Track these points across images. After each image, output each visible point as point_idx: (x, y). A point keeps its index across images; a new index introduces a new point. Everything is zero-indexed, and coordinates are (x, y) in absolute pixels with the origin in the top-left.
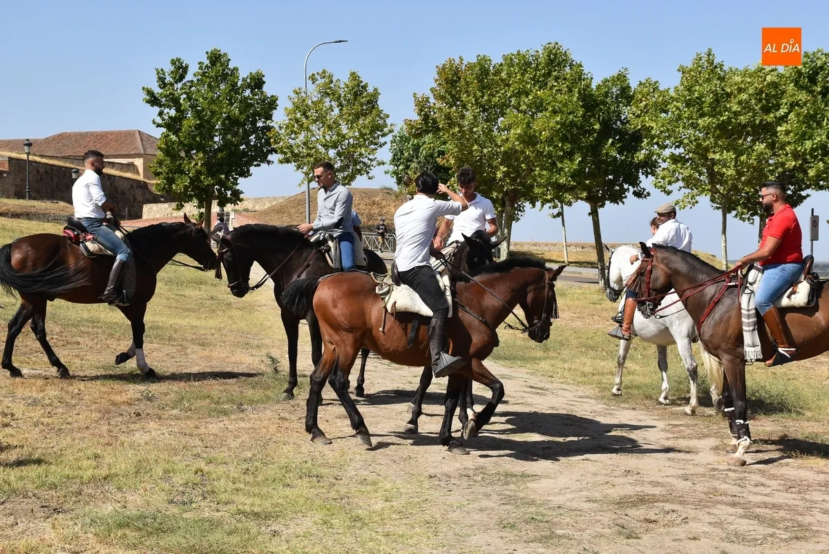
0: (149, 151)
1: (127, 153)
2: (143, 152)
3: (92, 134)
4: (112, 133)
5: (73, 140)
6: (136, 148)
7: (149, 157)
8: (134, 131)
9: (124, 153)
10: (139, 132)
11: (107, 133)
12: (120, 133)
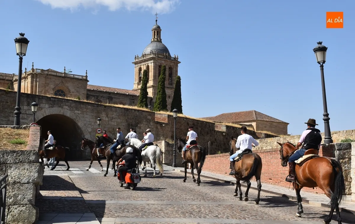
0: (259, 119)
1: (249, 120)
2: (256, 119)
3: (235, 113)
4: (243, 112)
5: (227, 116)
6: (253, 118)
7: (259, 121)
8: (253, 111)
9: (248, 120)
10: (255, 111)
11: (241, 112)
12: (247, 112)
